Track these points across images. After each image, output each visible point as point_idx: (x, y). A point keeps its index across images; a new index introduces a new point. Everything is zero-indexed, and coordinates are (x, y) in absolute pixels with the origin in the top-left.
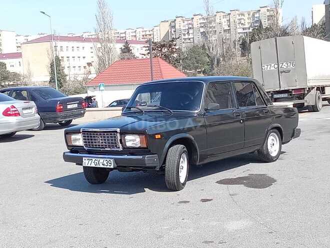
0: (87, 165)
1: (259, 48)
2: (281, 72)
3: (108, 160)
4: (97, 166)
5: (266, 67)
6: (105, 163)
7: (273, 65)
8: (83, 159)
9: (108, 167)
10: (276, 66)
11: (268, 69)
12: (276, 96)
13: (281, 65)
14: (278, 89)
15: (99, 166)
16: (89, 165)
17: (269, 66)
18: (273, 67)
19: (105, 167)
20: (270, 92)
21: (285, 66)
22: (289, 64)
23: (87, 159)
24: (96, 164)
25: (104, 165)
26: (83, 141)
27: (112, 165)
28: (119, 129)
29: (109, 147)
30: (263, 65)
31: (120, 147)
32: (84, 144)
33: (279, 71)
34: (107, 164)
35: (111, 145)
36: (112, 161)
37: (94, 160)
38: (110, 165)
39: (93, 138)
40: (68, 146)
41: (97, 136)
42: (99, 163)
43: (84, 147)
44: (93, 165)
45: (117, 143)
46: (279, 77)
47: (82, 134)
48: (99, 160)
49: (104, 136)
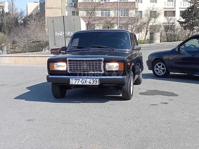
0: (74, 84)
1: (53, 21)
2: (67, 37)
3: (94, 80)
4: (84, 84)
5: (57, 33)
6: (92, 81)
7: (61, 32)
8: (71, 79)
10: (63, 33)
11: (59, 35)
13: (66, 33)
15: (86, 84)
16: (76, 83)
17: (59, 33)
18: (61, 34)
20: (59, 49)
21: (68, 33)
22: (71, 32)
23: (74, 79)
24: (83, 82)
25: (90, 83)
26: (68, 67)
27: (98, 83)
28: (103, 58)
29: (93, 71)
30: (55, 32)
31: (103, 70)
32: (68, 69)
33: (65, 36)
34: (93, 83)
35: (95, 69)
36: (97, 80)
37: (81, 80)
38: (96, 83)
39: (78, 65)
40: (50, 71)
41: (83, 63)
42: (86, 82)
43: (68, 71)
44: (80, 83)
45: (101, 68)
46: (65, 40)
47: (68, 62)
48: (86, 80)
49: (90, 63)
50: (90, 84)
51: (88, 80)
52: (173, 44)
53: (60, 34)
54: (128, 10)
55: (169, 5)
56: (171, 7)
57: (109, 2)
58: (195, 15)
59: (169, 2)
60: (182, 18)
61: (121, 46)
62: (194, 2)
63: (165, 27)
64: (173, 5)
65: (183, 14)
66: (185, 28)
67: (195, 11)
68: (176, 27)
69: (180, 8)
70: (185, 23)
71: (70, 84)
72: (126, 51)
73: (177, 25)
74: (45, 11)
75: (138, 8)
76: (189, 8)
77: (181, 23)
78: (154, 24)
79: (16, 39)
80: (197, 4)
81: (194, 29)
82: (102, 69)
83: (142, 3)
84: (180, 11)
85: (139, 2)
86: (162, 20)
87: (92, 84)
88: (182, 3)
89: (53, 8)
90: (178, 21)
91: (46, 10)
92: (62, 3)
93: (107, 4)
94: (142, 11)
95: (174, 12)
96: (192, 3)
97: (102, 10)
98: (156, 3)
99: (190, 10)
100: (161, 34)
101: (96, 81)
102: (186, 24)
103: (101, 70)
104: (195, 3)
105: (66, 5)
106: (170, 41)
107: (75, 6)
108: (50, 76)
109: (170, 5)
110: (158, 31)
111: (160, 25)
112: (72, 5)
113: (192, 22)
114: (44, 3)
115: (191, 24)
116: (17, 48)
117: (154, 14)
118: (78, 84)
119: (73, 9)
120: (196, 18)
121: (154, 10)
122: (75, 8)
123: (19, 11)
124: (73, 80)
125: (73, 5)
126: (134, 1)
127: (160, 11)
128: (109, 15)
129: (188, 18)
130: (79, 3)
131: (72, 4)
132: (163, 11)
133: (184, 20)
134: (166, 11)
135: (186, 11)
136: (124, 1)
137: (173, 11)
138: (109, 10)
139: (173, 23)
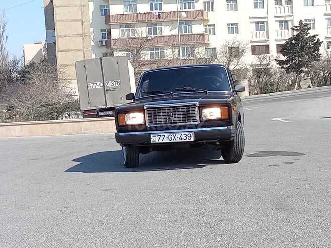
0: (157, 142)
1: (84, 67)
2: (107, 90)
3: (187, 134)
4: (172, 141)
5: (92, 85)
6: (183, 137)
7: (98, 83)
8: (152, 136)
9: (187, 140)
10: (102, 85)
11: (94, 87)
12: (101, 114)
13: (107, 84)
14: (104, 107)
15: (174, 141)
16: (161, 141)
17: (95, 85)
18: (98, 85)
19: (183, 140)
20: (96, 110)
21: (110, 85)
22: (114, 83)
23: (157, 135)
24: (170, 139)
25: (182, 139)
26: (147, 118)
27: (192, 138)
28: (197, 103)
29: (184, 121)
30: (88, 84)
31: (198, 120)
32: (147, 121)
33: (105, 89)
34: (185, 138)
35: (186, 119)
36: (191, 134)
37: (167, 135)
38: (189, 138)
39: (162, 114)
40: (119, 126)
41: (168, 111)
42: (174, 138)
43: (147, 125)
44: (166, 141)
45: (195, 117)
46: (105, 95)
47: (146, 111)
48: (174, 135)
49: (178, 110)
50: (180, 141)
51: (178, 135)
52: (271, 97)
53: (97, 87)
54: (193, 47)
55: (258, 37)
56: (262, 39)
57: (162, 36)
58: (302, 49)
59: (258, 32)
60: (281, 55)
61: (217, 86)
62: (299, 28)
63: (254, 70)
64: (265, 35)
65: (283, 49)
66: (288, 70)
67: (302, 42)
68: (272, 71)
69: (276, 40)
70: (287, 62)
71: (152, 142)
72: (224, 93)
73: (274, 67)
74: (56, 56)
75: (208, 44)
76: (291, 39)
77: (281, 63)
78: (237, 67)
79: (14, 102)
80: (304, 32)
81: (302, 71)
82: (197, 118)
83: (214, 34)
84: (277, 45)
85: (210, 33)
86: (248, 60)
87: (184, 141)
88: (279, 32)
89: (68, 50)
90: (276, 60)
91: (58, 54)
92: (83, 42)
93: (159, 39)
94: (215, 48)
95: (268, 46)
96: (297, 30)
97: (152, 49)
98: (238, 33)
99: (293, 42)
100: (250, 82)
101: (189, 135)
102: (289, 65)
103: (195, 119)
104: (302, 30)
105: (93, 43)
106: (267, 93)
107: (108, 44)
108: (120, 134)
109: (261, 37)
110: (244, 78)
111: (247, 69)
112: (102, 44)
113: (299, 60)
114: (55, 43)
115: (297, 63)
116: (17, 116)
117: (235, 52)
118: (164, 142)
119: (105, 50)
120: (304, 53)
121: (236, 45)
122: (106, 47)
123: (10, 59)
124: (155, 136)
125: (104, 44)
126: (202, 33)
127: (245, 46)
128: (163, 55)
129: (291, 54)
130: (113, 39)
131: (102, 41)
132: (250, 45)
133: (286, 57)
134: (254, 46)
135: (287, 43)
136: (186, 33)
137: (265, 45)
138: (162, 48)
139: (268, 64)
